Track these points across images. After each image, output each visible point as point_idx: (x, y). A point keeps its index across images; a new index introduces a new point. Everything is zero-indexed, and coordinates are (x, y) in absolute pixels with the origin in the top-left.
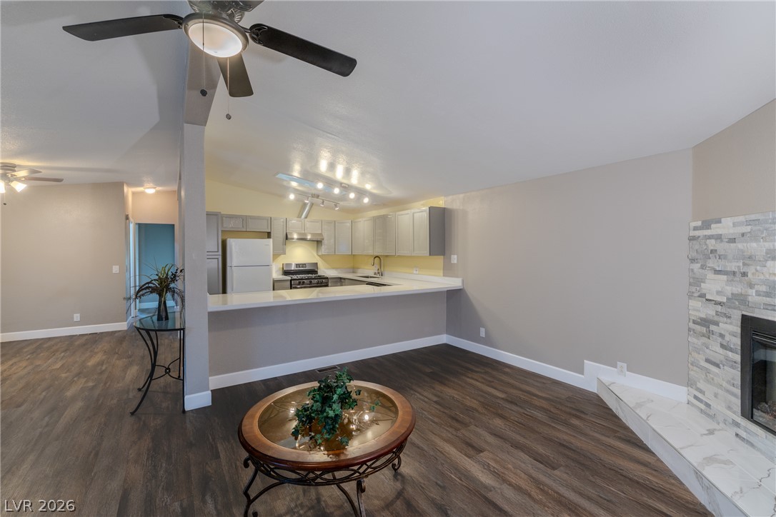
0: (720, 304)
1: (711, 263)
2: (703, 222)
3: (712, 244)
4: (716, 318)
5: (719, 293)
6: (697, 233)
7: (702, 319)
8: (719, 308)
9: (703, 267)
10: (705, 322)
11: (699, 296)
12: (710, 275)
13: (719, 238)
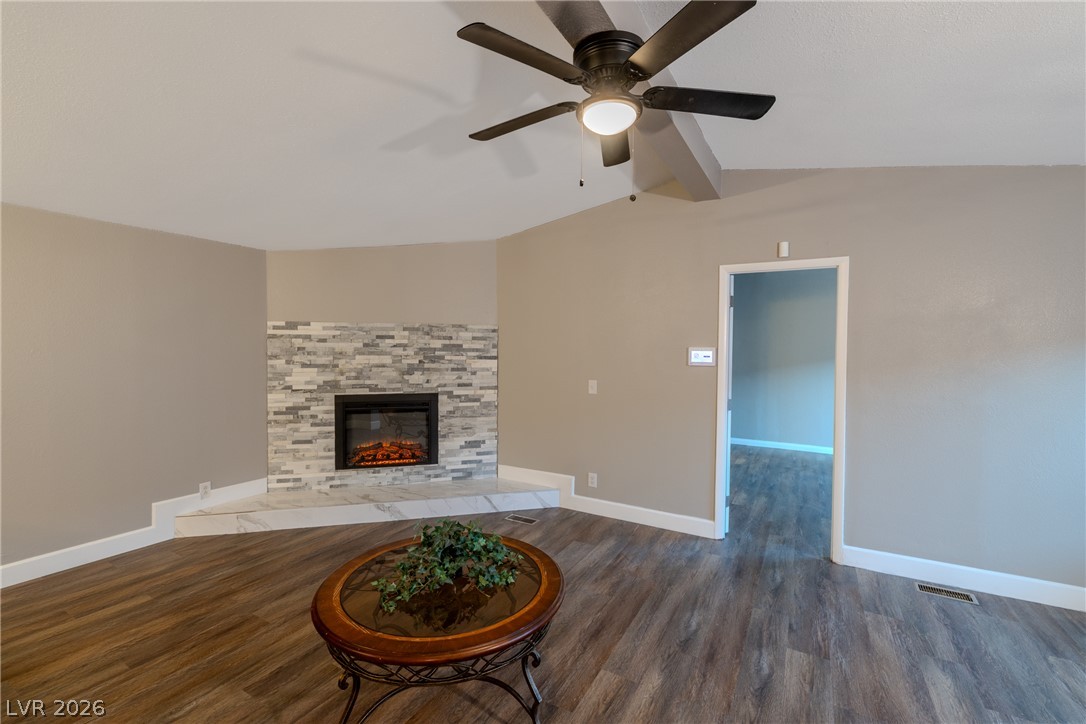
0: (310, 391)
1: (296, 358)
2: (287, 323)
3: (298, 342)
4: (307, 404)
5: (308, 383)
6: (279, 332)
7: (287, 408)
8: (308, 395)
9: (288, 362)
10: (292, 410)
11: (283, 389)
12: (297, 369)
13: (308, 337)
